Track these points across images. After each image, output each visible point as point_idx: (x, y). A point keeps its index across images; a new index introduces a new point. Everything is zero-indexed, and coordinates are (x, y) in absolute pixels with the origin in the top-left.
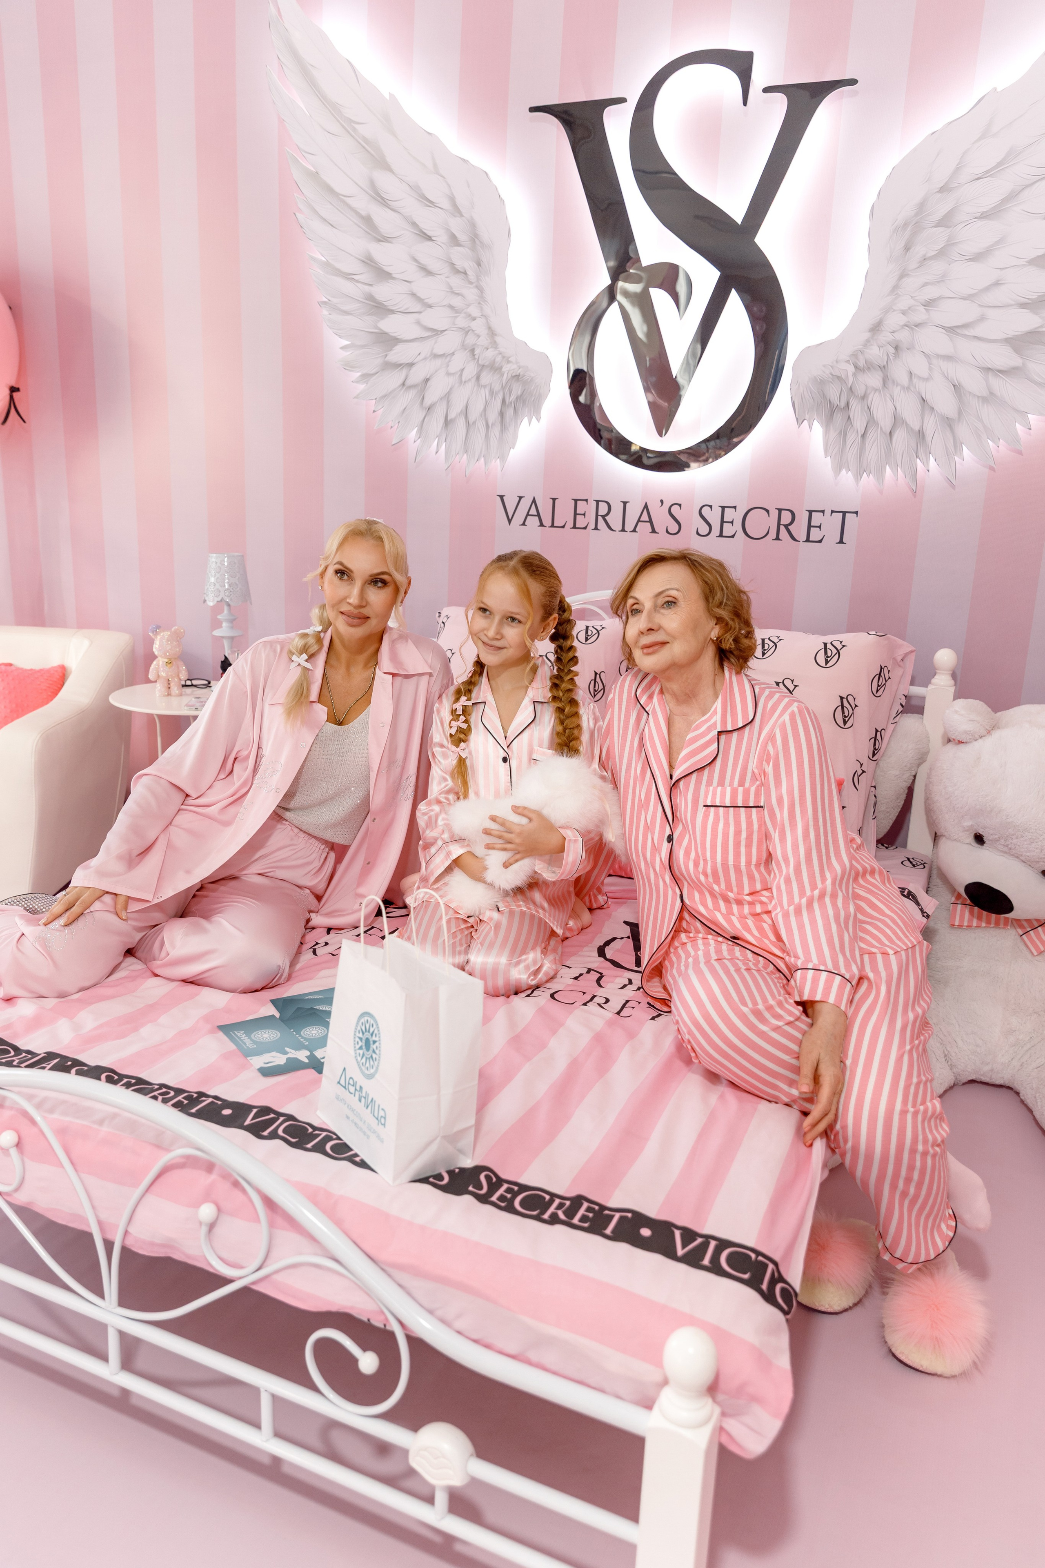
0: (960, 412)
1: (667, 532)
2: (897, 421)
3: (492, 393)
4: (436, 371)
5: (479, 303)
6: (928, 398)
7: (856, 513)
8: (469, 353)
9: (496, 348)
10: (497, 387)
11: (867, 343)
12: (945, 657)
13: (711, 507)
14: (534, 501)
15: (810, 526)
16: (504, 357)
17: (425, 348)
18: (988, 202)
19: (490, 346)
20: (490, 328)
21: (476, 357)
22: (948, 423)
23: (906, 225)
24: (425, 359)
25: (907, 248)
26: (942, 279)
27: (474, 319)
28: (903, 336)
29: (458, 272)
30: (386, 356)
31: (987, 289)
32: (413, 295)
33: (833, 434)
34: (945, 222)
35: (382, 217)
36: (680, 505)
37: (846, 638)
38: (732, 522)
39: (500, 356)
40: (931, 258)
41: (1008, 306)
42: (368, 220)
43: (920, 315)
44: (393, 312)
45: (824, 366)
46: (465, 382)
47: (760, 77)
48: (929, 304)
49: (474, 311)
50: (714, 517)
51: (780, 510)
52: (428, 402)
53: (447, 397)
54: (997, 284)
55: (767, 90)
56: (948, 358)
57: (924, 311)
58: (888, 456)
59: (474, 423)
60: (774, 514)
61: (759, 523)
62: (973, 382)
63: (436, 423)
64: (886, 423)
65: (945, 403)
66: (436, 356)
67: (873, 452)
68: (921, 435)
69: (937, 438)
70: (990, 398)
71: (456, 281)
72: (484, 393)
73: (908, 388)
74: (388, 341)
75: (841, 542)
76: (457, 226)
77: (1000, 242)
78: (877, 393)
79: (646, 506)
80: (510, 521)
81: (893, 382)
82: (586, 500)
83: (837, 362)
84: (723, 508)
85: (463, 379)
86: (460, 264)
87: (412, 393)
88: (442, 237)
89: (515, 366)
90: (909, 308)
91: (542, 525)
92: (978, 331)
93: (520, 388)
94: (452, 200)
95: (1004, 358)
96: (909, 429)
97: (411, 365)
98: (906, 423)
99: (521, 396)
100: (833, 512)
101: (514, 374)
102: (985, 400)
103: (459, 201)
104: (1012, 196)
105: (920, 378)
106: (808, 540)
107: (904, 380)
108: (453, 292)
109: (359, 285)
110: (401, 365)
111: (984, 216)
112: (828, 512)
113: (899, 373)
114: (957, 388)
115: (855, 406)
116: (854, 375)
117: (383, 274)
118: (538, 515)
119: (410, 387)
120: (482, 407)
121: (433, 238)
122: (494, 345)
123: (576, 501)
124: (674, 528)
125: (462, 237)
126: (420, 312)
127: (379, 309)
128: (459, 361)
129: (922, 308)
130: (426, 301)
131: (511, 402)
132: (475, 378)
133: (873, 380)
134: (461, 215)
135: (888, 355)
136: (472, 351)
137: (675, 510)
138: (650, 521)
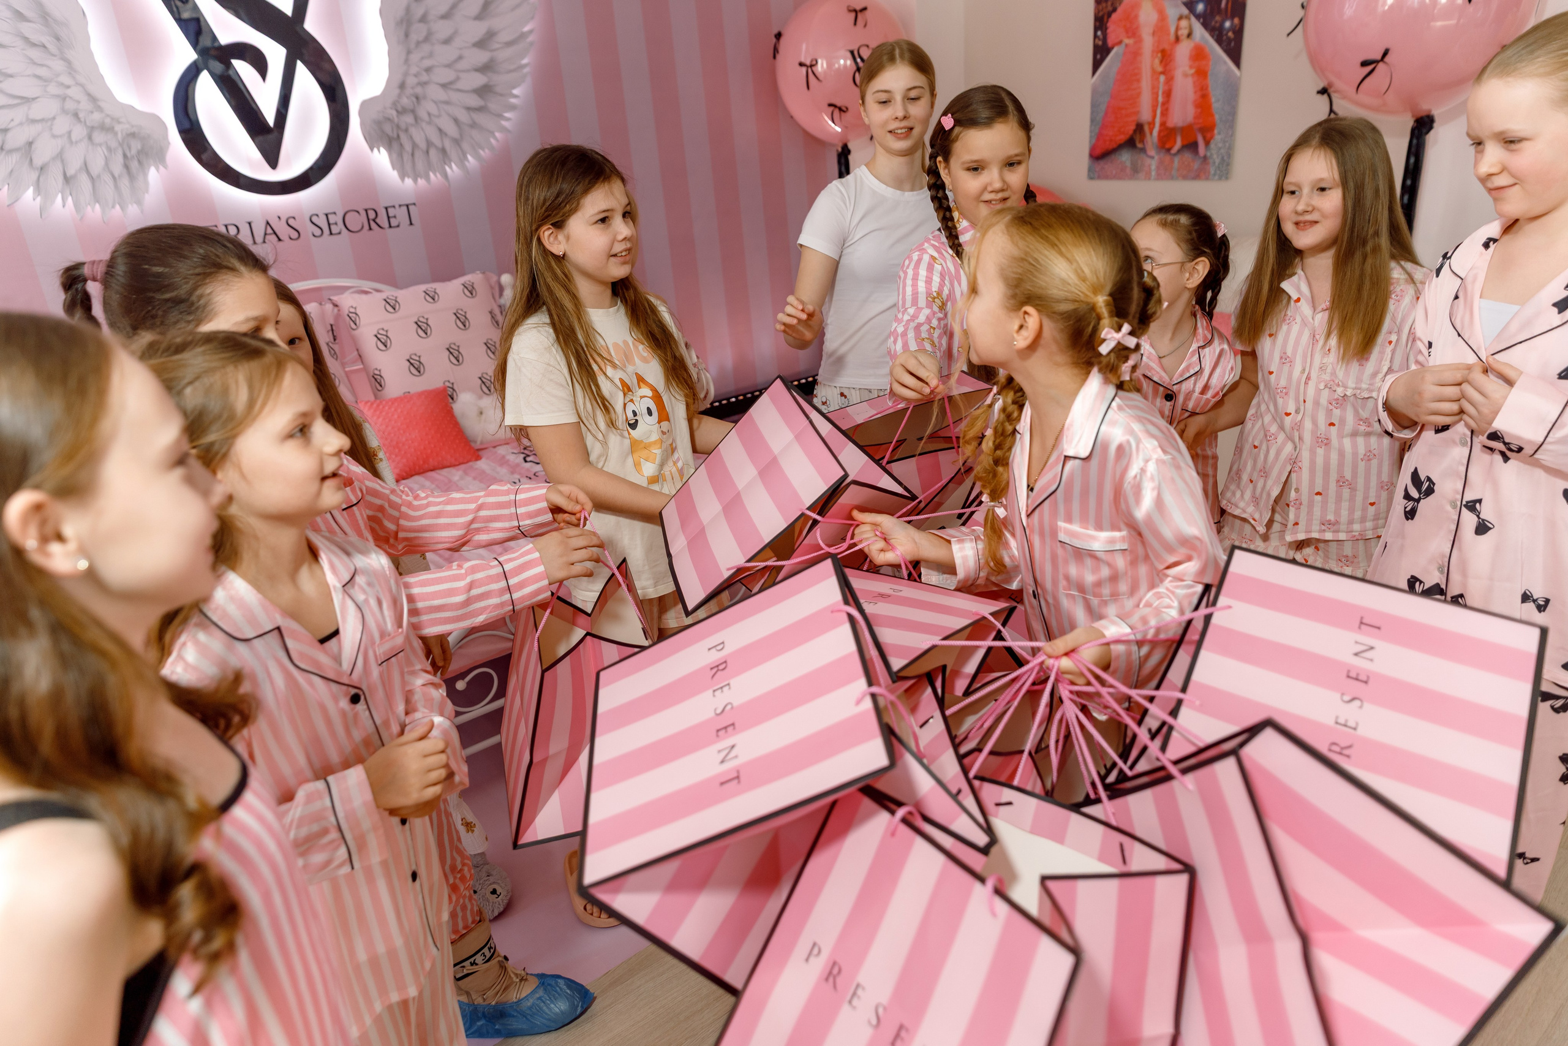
0: (461, 135)
1: (290, 239)
2: (429, 144)
3: (109, 149)
4: (39, 135)
5: (70, 73)
6: (442, 127)
7: (415, 204)
8: (72, 117)
9: (102, 112)
10: (113, 144)
11: (399, 96)
13: (317, 215)
15: (389, 218)
16: (112, 119)
17: (19, 114)
19: (95, 110)
20: (89, 95)
21: (82, 120)
22: (457, 142)
23: (401, 21)
24: (21, 124)
25: (407, 35)
26: (431, 55)
27: (68, 87)
28: (419, 90)
29: (34, 45)
31: (456, 61)
33: (394, 156)
34: (423, 19)
36: (294, 218)
38: (336, 224)
39: (108, 118)
40: (421, 42)
41: (469, 70)
43: (424, 77)
45: (378, 112)
46: (76, 142)
48: (428, 70)
49: (65, 79)
50: (322, 222)
51: (366, 210)
52: (38, 161)
53: (60, 156)
54: (460, 58)
56: (447, 103)
57: (426, 75)
58: (430, 166)
59: (98, 176)
60: (363, 213)
61: (354, 221)
62: (463, 116)
64: (423, 145)
65: (451, 130)
66: (33, 121)
67: (420, 164)
68: (443, 151)
69: (452, 152)
70: (474, 125)
71: (34, 54)
72: (101, 152)
73: (430, 123)
75: (411, 224)
77: (456, 33)
78: (413, 128)
79: (268, 223)
81: (420, 119)
84: (326, 215)
85: (73, 140)
86: (34, 38)
87: (15, 157)
88: (6, 14)
89: (127, 126)
90: (417, 73)
92: (459, 85)
93: (139, 143)
95: (475, 101)
96: (436, 147)
97: (5, 130)
98: (434, 144)
99: (141, 150)
100: (400, 206)
101: (128, 133)
102: (471, 127)
105: (434, 116)
106: (390, 227)
107: (425, 117)
108: (35, 63)
111: (443, 17)
112: (397, 206)
113: (422, 113)
114: (455, 120)
115: (403, 136)
116: (397, 116)
119: (11, 151)
120: (103, 163)
122: (100, 109)
124: (294, 235)
125: (28, 13)
128: (62, 124)
129: (424, 73)
131: (133, 156)
132: (86, 138)
133: (408, 119)
135: (413, 103)
136: (76, 115)
137: (291, 222)
138: (275, 233)
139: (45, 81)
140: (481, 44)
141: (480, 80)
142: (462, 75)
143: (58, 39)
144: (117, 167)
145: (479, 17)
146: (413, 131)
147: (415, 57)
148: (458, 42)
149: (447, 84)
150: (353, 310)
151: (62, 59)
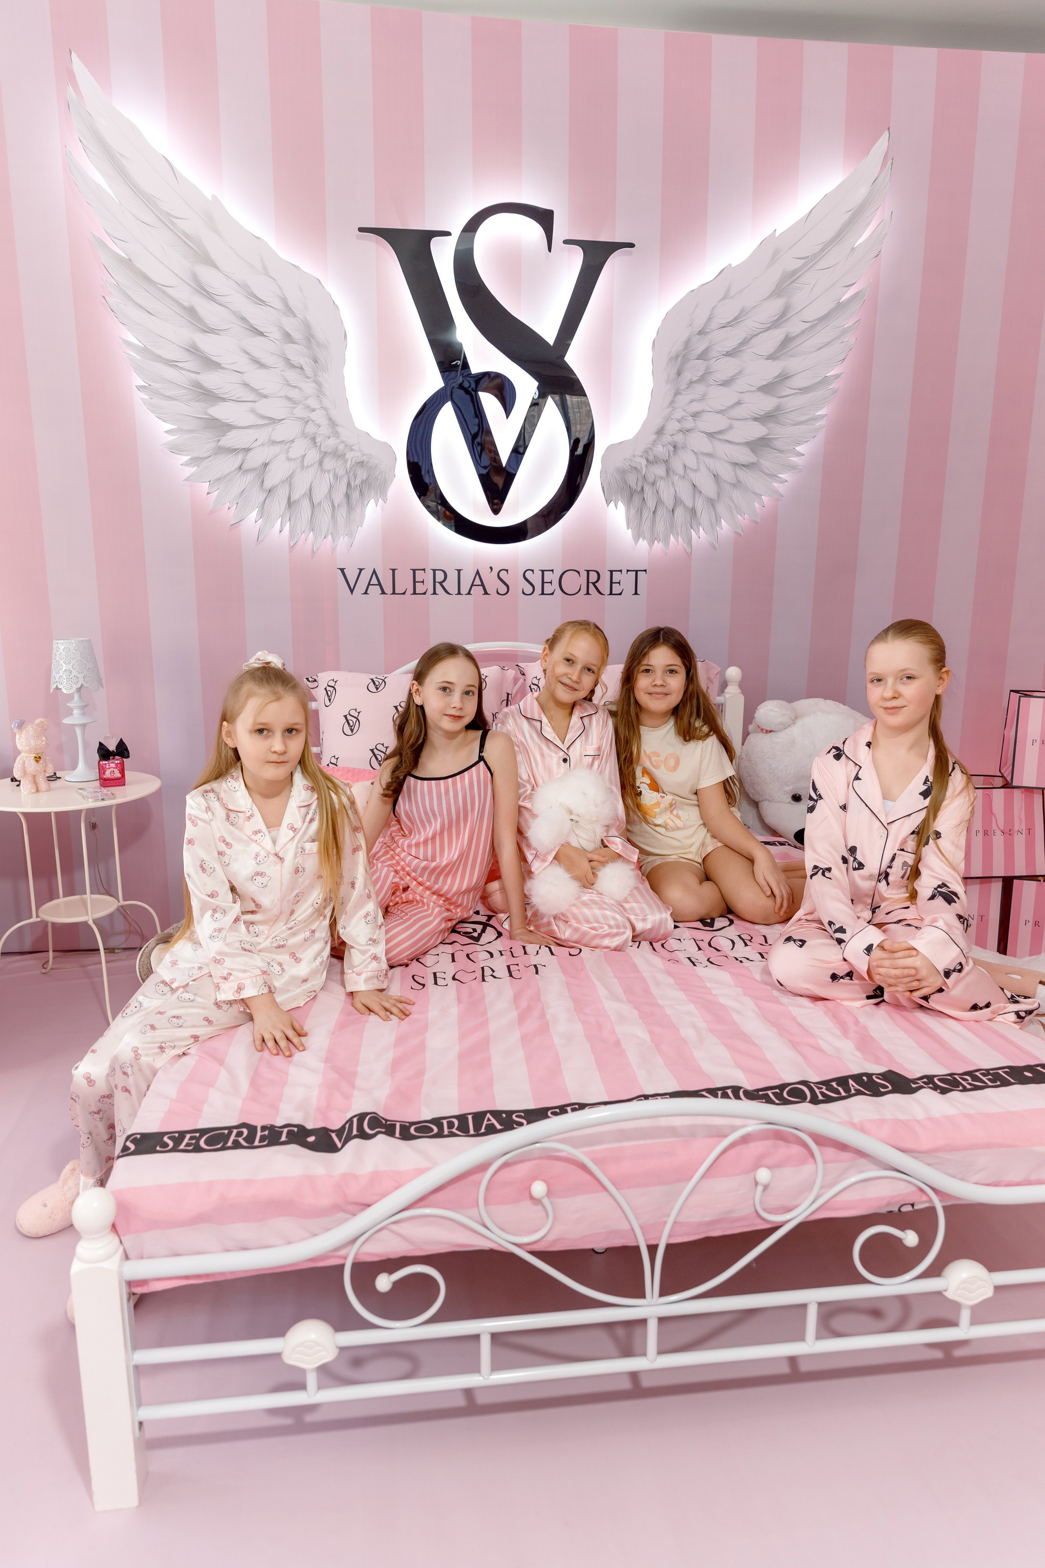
0: (719, 495)
1: (498, 593)
2: (677, 501)
3: (336, 477)
4: (275, 457)
5: (318, 396)
6: (697, 484)
7: (645, 571)
8: (310, 441)
9: (338, 437)
10: (341, 472)
11: (654, 443)
13: (533, 571)
14: (374, 572)
15: (611, 583)
16: (346, 446)
17: (263, 435)
18: (731, 344)
19: (332, 435)
20: (330, 419)
21: (318, 444)
22: (711, 502)
23: (677, 356)
24: (263, 445)
25: (679, 374)
26: (703, 398)
27: (314, 410)
28: (679, 438)
29: (293, 366)
30: (219, 441)
31: (732, 406)
32: (246, 385)
33: (633, 511)
34: (703, 356)
35: (205, 308)
36: (507, 571)
38: (551, 583)
39: (343, 444)
40: (695, 382)
41: (746, 419)
42: (191, 311)
43: (689, 423)
44: (224, 400)
45: (625, 459)
46: (307, 467)
47: (560, 231)
48: (695, 415)
49: (313, 403)
50: (536, 579)
51: (588, 571)
52: (268, 484)
53: (289, 480)
54: (739, 403)
55: (566, 242)
56: (709, 455)
57: (692, 421)
58: (671, 527)
59: (319, 504)
60: (584, 574)
61: (572, 582)
62: (727, 473)
63: (278, 503)
64: (669, 503)
65: (708, 487)
66: (274, 443)
67: (660, 526)
68: (693, 511)
69: (704, 515)
70: (737, 484)
71: (292, 375)
72: (328, 478)
73: (684, 477)
74: (221, 427)
75: (636, 593)
76: (289, 324)
77: (740, 373)
78: (662, 481)
79: (478, 573)
80: (352, 591)
81: (674, 472)
82: (424, 570)
83: (634, 456)
84: (543, 571)
85: (305, 464)
86: (295, 359)
87: (250, 477)
88: (276, 335)
89: (358, 454)
90: (682, 418)
91: (383, 593)
92: (728, 436)
93: (365, 474)
94: (285, 301)
95: (745, 456)
96: (685, 507)
97: (247, 450)
98: (683, 503)
99: (366, 480)
100: (628, 571)
101: (358, 461)
102: (734, 486)
103: (291, 303)
104: (745, 342)
105: (691, 469)
106: (611, 594)
107: (681, 471)
108: (289, 385)
109: (184, 372)
110: (236, 450)
111: (728, 354)
112: (624, 571)
113: (677, 465)
114: (716, 477)
115: (647, 489)
116: (646, 466)
117: (211, 364)
118: (380, 584)
119: (247, 471)
120: (327, 490)
121: (265, 334)
122: (337, 434)
123: (414, 571)
124: (503, 589)
125: (296, 335)
126: (255, 402)
127: (209, 396)
128: (299, 448)
129: (691, 418)
130: (260, 391)
131: (357, 486)
132: (318, 463)
133: (660, 470)
134: (295, 316)
135: (669, 452)
136: (314, 439)
137: (503, 575)
138: (483, 585)
139: (295, 402)
140: (767, 389)
141: (758, 431)
142: (736, 424)
143: (316, 361)
144: (339, 497)
145: (772, 357)
146: (661, 485)
147: (683, 399)
148: (740, 384)
149: (715, 433)
150: (536, 682)
151: (314, 381)
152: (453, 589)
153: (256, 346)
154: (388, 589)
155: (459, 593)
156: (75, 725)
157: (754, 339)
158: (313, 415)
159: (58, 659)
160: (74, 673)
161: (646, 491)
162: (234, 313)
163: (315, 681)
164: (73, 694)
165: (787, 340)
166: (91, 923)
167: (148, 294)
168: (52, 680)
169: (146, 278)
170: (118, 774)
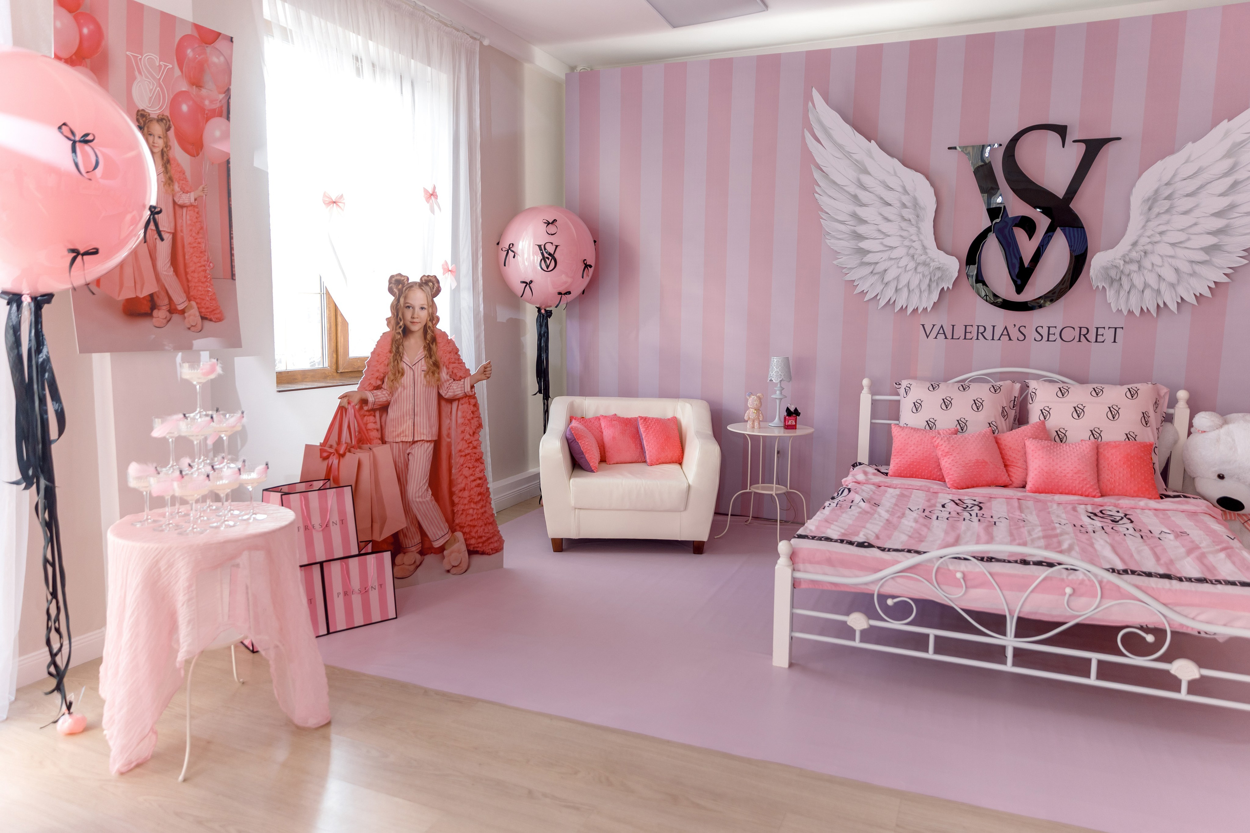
0: (1178, 281)
1: (1018, 339)
2: (1146, 285)
3: (924, 276)
4: (891, 266)
5: (917, 234)
6: (1162, 274)
7: (1122, 328)
8: (911, 258)
9: (927, 255)
10: (927, 273)
11: (1130, 251)
12: (1182, 395)
13: (1042, 327)
14: (942, 326)
15: (1097, 335)
16: (931, 259)
17: (885, 255)
18: (1190, 189)
19: (923, 254)
20: (923, 246)
21: (915, 259)
22: (1173, 286)
23: (1149, 199)
24: (885, 260)
25: (1150, 209)
26: (1168, 223)
27: (914, 241)
28: (1149, 247)
29: (906, 220)
30: (862, 259)
31: (1191, 226)
32: (879, 231)
33: (1113, 292)
34: (1169, 197)
35: (863, 195)
36: (1025, 327)
37: (1139, 386)
38: (1054, 334)
39: (929, 259)
40: (1162, 213)
41: (1201, 234)
42: (855, 197)
43: (1157, 238)
44: (867, 239)
45: (1108, 261)
47: (1071, 136)
48: (1161, 233)
49: (914, 238)
50: (1044, 332)
51: (1080, 328)
52: (886, 280)
53: (897, 278)
54: (1195, 224)
55: (1074, 141)
56: (1172, 257)
58: (1141, 301)
59: (913, 290)
60: (1078, 330)
61: (1069, 334)
62: (1185, 267)
64: (1141, 287)
65: (1170, 276)
66: (891, 259)
67: (1133, 300)
68: (1158, 291)
69: (1167, 293)
70: (1194, 274)
71: (904, 225)
72: (919, 276)
73: (1152, 271)
74: (864, 252)
75: (1114, 342)
76: (905, 199)
77: (1197, 206)
78: (1135, 273)
79: (1006, 328)
80: (928, 337)
81: (1144, 268)
82: (972, 326)
83: (1115, 259)
84: (1049, 328)
85: (907, 270)
86: (907, 216)
87: (876, 277)
88: (898, 204)
89: (937, 263)
90: (1151, 235)
91: (946, 338)
92: (1187, 245)
93: (940, 273)
94: (904, 188)
95: (1202, 257)
96: (1152, 289)
97: (877, 263)
98: (1151, 286)
99: (940, 277)
100: (1109, 328)
101: (937, 267)
102: (1191, 275)
103: (908, 188)
104: (1202, 187)
105: (1157, 266)
106: (1096, 342)
107: (1150, 267)
108: (902, 229)
109: (848, 226)
110: (870, 263)
111: (1188, 195)
112: (1107, 328)
113: (1147, 263)
114: (1177, 270)
115: (1125, 280)
116: (1124, 265)
117: (862, 221)
118: (944, 333)
119: (875, 274)
120: (918, 283)
121: (892, 205)
122: (926, 253)
123: (966, 326)
124: (1022, 337)
125: (908, 204)
126: (883, 239)
127: (859, 237)
128: (905, 261)
129: (1158, 235)
130: (886, 233)
131: (935, 280)
132: (914, 269)
133: (1134, 267)
134: (909, 194)
135: (1141, 256)
136: (913, 256)
137: (1022, 329)
138: (1008, 335)
139: (904, 238)
140: (1218, 214)
141: (1212, 240)
142: (1192, 237)
143: (918, 217)
144: (924, 286)
145: (1222, 195)
146: (1134, 276)
147: (1151, 224)
148: (1197, 213)
149: (1176, 243)
150: (1034, 391)
151: (916, 227)
152: (989, 336)
153: (887, 211)
154: (949, 336)
155: (993, 339)
156: (776, 398)
157: (1209, 185)
158: (914, 244)
159: (773, 366)
160: (780, 373)
161: (1123, 280)
162: (876, 195)
163: (900, 384)
164: (777, 383)
165: (1235, 184)
166: (774, 495)
167: (835, 190)
168: (769, 376)
169: (834, 183)
170: (794, 423)
